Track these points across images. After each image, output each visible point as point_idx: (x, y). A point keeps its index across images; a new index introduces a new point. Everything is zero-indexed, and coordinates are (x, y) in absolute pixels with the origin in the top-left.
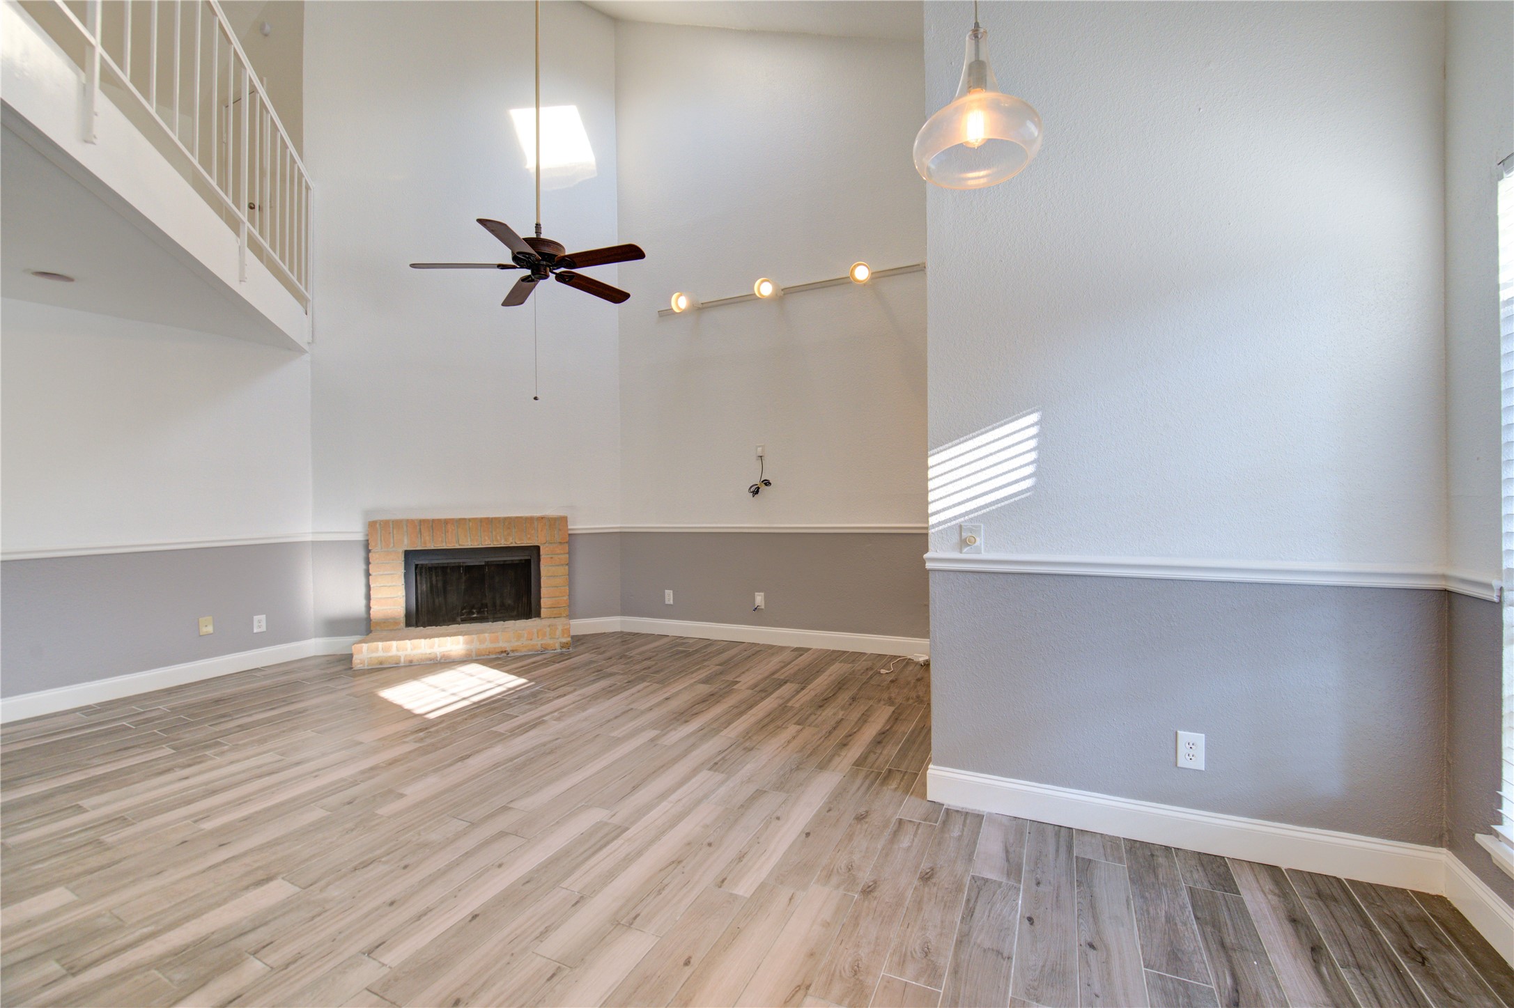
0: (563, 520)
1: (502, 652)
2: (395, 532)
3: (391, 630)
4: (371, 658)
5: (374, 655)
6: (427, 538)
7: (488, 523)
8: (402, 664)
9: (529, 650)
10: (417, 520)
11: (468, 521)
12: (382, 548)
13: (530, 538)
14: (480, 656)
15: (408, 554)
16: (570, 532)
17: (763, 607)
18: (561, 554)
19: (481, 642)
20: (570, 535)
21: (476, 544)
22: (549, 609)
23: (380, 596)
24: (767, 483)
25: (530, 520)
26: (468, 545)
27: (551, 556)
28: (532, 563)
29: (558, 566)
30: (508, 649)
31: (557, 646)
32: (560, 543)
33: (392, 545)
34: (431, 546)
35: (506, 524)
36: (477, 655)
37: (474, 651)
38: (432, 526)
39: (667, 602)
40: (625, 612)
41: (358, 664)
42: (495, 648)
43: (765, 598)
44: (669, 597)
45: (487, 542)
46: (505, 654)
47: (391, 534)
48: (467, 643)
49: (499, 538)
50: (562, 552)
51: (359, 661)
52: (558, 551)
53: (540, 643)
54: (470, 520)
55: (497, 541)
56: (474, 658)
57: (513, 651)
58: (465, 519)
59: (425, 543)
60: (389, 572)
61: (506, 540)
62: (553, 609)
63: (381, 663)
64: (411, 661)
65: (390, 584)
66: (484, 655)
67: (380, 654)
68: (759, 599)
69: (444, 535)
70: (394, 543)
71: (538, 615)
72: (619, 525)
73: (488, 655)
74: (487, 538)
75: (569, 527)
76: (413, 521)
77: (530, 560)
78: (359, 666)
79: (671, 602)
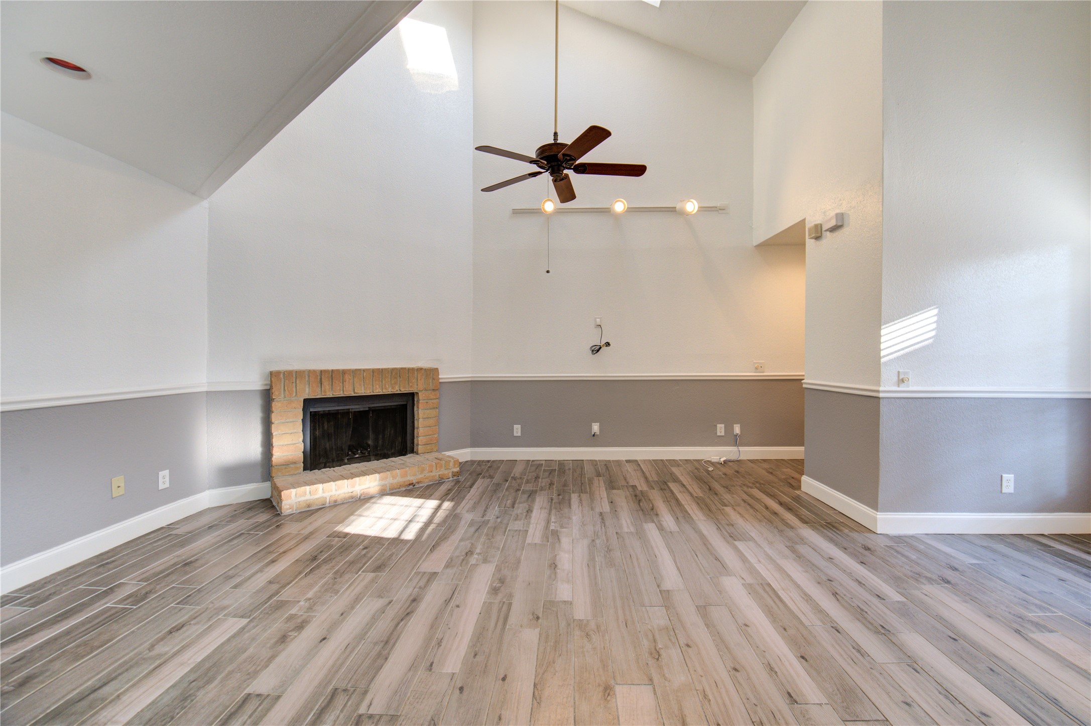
0: (436, 371)
1: (410, 484)
2: (298, 382)
3: (292, 475)
4: (299, 502)
5: (302, 499)
6: (327, 387)
7: (378, 374)
8: (327, 505)
9: (430, 481)
10: (318, 370)
11: (362, 371)
12: (285, 397)
13: (411, 386)
14: (393, 489)
15: (307, 402)
16: (441, 381)
17: (598, 433)
18: (434, 399)
19: (394, 477)
20: (440, 383)
21: (369, 392)
22: (424, 446)
23: (281, 443)
24: (608, 344)
25: (410, 371)
26: (362, 393)
27: (426, 401)
28: (408, 407)
29: (431, 409)
30: (414, 482)
31: (450, 475)
32: (433, 390)
33: (294, 394)
34: (330, 395)
35: (394, 374)
36: (390, 489)
37: (388, 486)
38: (332, 376)
39: (515, 434)
40: (474, 444)
41: (287, 509)
42: (404, 482)
43: (600, 426)
44: (517, 430)
45: (378, 390)
46: (411, 486)
47: (294, 384)
48: (381, 479)
49: (387, 387)
50: (435, 398)
51: (288, 506)
52: (432, 397)
53: (437, 474)
54: (364, 370)
55: (386, 389)
56: (388, 492)
57: (418, 483)
58: (360, 370)
59: (325, 392)
60: (291, 420)
61: (393, 388)
62: (427, 446)
63: (309, 506)
64: (335, 501)
65: (292, 431)
66: (396, 489)
67: (308, 497)
68: (596, 428)
69: (341, 384)
70: (296, 392)
71: (412, 451)
72: (470, 375)
73: (399, 488)
74: (377, 386)
75: (440, 377)
76: (314, 371)
77: (407, 404)
78: (288, 511)
79: (519, 434)
